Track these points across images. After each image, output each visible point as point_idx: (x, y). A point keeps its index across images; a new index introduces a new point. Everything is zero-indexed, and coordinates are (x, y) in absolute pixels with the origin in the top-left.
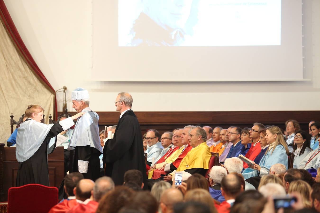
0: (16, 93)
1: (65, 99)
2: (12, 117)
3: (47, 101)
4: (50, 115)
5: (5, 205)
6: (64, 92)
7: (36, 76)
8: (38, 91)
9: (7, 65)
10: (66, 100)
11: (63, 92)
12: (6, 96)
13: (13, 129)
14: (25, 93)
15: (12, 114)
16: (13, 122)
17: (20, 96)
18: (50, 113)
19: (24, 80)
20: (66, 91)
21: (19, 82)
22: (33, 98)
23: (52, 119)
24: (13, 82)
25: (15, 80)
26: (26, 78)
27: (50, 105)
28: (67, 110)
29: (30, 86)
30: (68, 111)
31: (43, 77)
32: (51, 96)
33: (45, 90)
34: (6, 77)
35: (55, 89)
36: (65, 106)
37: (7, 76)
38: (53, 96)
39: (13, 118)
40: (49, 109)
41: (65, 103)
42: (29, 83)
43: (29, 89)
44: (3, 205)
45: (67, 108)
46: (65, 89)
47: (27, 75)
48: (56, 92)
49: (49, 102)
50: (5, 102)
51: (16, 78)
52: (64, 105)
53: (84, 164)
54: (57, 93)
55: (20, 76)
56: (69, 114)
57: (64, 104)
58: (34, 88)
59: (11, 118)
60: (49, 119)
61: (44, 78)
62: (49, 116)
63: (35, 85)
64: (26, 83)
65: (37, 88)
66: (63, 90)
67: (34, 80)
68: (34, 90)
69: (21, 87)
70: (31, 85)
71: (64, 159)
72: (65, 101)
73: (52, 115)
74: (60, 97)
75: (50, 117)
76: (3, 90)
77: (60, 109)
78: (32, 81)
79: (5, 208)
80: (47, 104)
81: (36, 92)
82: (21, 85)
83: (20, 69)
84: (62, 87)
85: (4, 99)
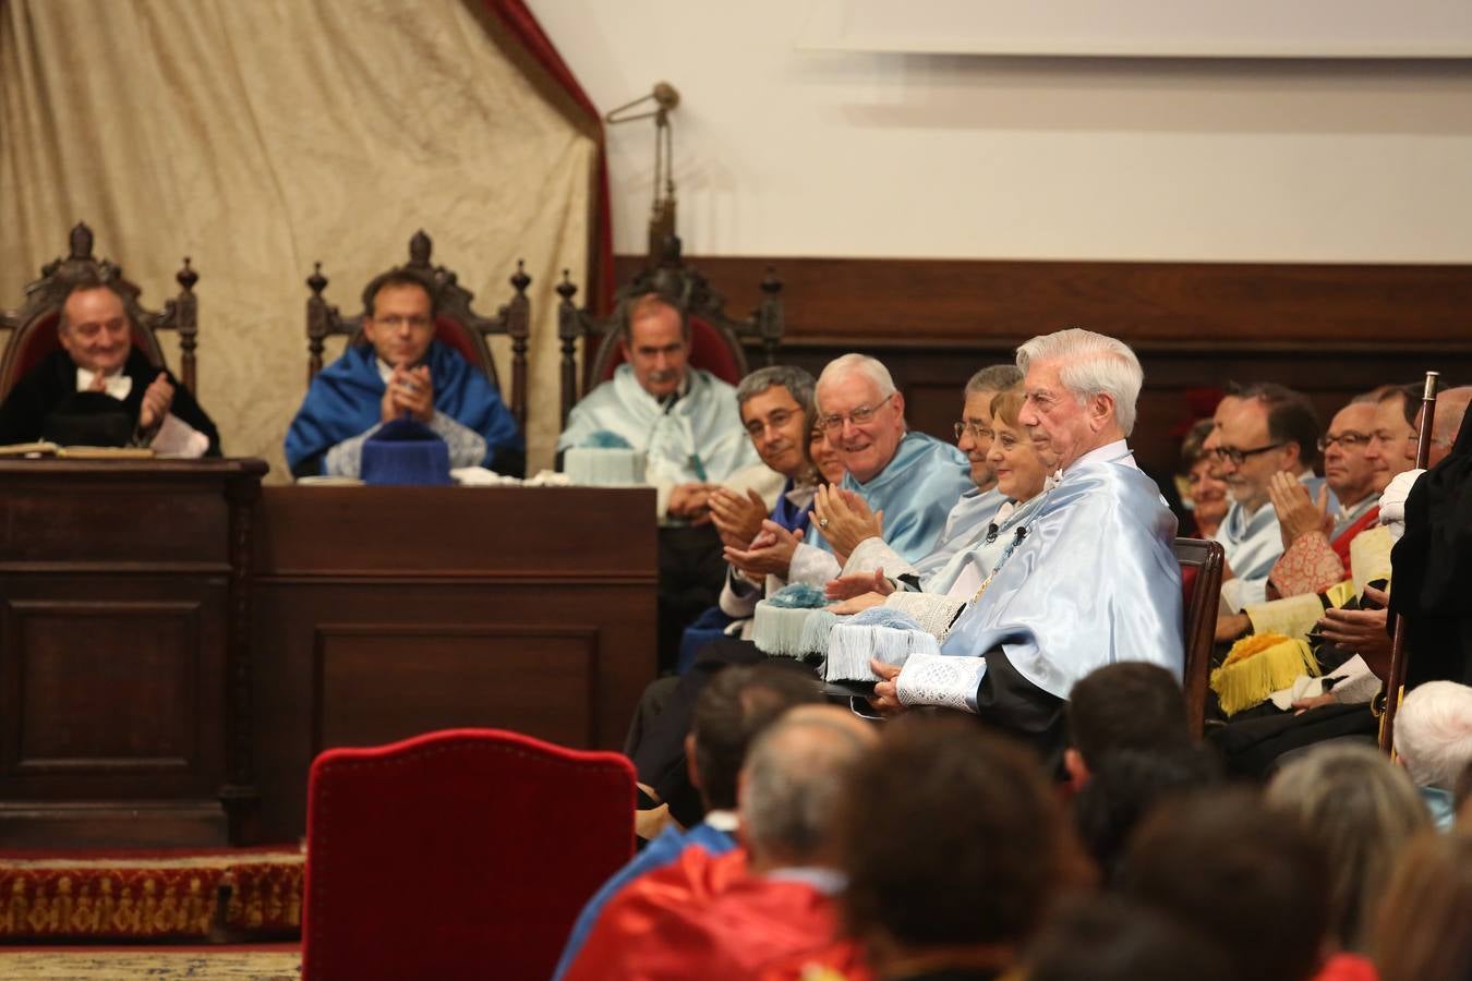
0: (340, 124)
1: (663, 170)
2: (318, 284)
3: (548, 179)
4: (566, 273)
5: (267, 870)
6: (661, 120)
8: (486, 114)
10: (676, 177)
11: (650, 123)
12: (274, 145)
14: (400, 122)
15: (318, 266)
16: (322, 320)
17: (369, 143)
18: (563, 265)
19: (394, 34)
20: (671, 117)
21: (363, 52)
22: (455, 159)
23: (579, 300)
25: (334, 36)
26: (404, 23)
27: (566, 210)
28: (677, 243)
29: (436, 77)
30: (686, 251)
31: (521, 19)
32: (571, 145)
33: (536, 109)
34: (275, 14)
35: (603, 103)
36: (665, 219)
37: (283, 10)
38: (584, 148)
39: (325, 294)
40: (559, 239)
41: (664, 195)
42: (430, 54)
43: (427, 95)
44: (257, 869)
45: (681, 231)
46: (667, 99)
48: (610, 121)
49: (560, 186)
50: (268, 182)
51: (344, 21)
52: (656, 210)
54: (612, 131)
55: (366, 11)
56: (691, 268)
57: (657, 202)
58: (463, 93)
59: (308, 293)
60: (558, 299)
61: (527, 25)
62: (559, 280)
63: (467, 72)
64: (410, 61)
65: (481, 90)
66: (652, 106)
67: (458, 36)
68: (461, 102)
69: (372, 84)
70: (440, 70)
71: (655, 572)
72: (663, 185)
73: (579, 279)
74: (633, 158)
75: (567, 291)
76: (257, 101)
77: (632, 239)
78: (444, 41)
79: (265, 889)
80: (542, 200)
81: (476, 122)
82: (374, 68)
84: (648, 90)
85: (258, 159)
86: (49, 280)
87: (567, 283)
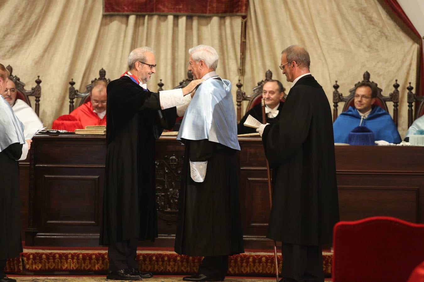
0: (344, 41)
2: (336, 87)
3: (405, 56)
4: (410, 83)
7: (384, 7)
8: (386, 38)
12: (324, 47)
13: (337, 110)
14: (361, 40)
15: (336, 82)
16: (337, 97)
17: (352, 46)
18: (409, 81)
19: (360, 14)
21: (350, 19)
22: (377, 51)
23: (414, 91)
24: (339, 18)
26: (363, 11)
27: (410, 65)
29: (372, 26)
31: (398, 8)
32: (412, 46)
33: (402, 35)
34: (325, 9)
37: (327, 8)
38: (416, 46)
39: (338, 90)
40: (408, 73)
42: (370, 20)
43: (369, 32)
47: (365, 5)
49: (409, 58)
50: (322, 58)
51: (345, 11)
53: (201, 167)
55: (352, 7)
58: (380, 31)
59: (334, 90)
60: (407, 91)
61: (400, 11)
62: (408, 85)
63: (381, 25)
64: (364, 22)
65: (385, 30)
67: (379, 14)
68: (379, 33)
69: (353, 29)
70: (373, 25)
73: (414, 85)
75: (410, 89)
76: (319, 35)
78: (375, 16)
80: (403, 62)
81: (384, 38)
82: (354, 24)
85: (319, 51)
86: (260, 86)
87: (410, 86)
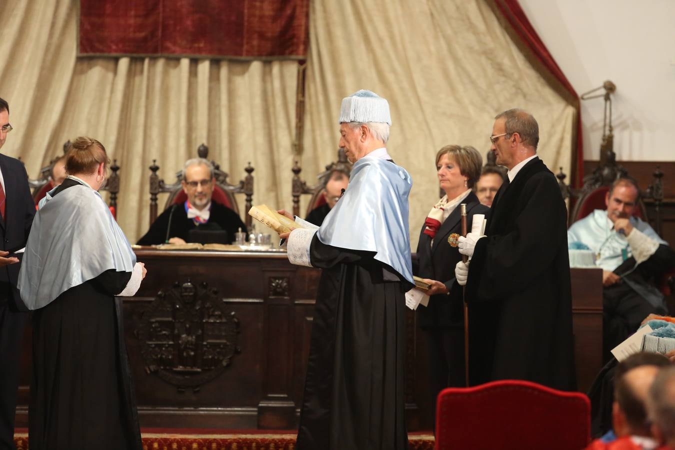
0: (458, 101)
1: (608, 121)
3: (553, 126)
4: (561, 169)
5: (421, 443)
6: (607, 98)
7: (521, 49)
8: (525, 96)
9: (432, 14)
10: (613, 124)
11: (602, 100)
12: (428, 110)
14: (485, 100)
17: (471, 110)
18: (560, 165)
19: (483, 59)
20: (612, 96)
21: (468, 67)
23: (567, 181)
24: (451, 65)
25: (456, 60)
26: (488, 54)
27: (562, 140)
28: (613, 155)
29: (503, 79)
30: (617, 158)
31: (542, 51)
32: (564, 110)
33: (548, 93)
34: (429, 50)
35: (579, 90)
36: (608, 144)
37: (433, 48)
38: (570, 111)
40: (558, 153)
41: (607, 133)
42: (499, 68)
43: (497, 87)
45: (616, 149)
46: (610, 88)
47: (491, 45)
48: (583, 99)
49: (559, 129)
50: (425, 128)
51: (460, 53)
52: (604, 140)
54: (583, 102)
55: (471, 49)
56: (620, 167)
57: (604, 136)
58: (514, 86)
61: (545, 54)
62: (558, 172)
63: (516, 76)
64: (490, 71)
65: (523, 85)
66: (603, 92)
67: (512, 59)
68: (514, 90)
69: (473, 82)
70: (504, 76)
71: (602, 308)
72: (607, 128)
73: (567, 171)
74: (593, 114)
75: (562, 177)
77: (593, 153)
78: (506, 62)
81: (520, 97)
82: (474, 75)
83: (472, 27)
84: (601, 84)
85: (420, 117)
86: (329, 172)
87: (561, 173)
